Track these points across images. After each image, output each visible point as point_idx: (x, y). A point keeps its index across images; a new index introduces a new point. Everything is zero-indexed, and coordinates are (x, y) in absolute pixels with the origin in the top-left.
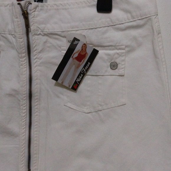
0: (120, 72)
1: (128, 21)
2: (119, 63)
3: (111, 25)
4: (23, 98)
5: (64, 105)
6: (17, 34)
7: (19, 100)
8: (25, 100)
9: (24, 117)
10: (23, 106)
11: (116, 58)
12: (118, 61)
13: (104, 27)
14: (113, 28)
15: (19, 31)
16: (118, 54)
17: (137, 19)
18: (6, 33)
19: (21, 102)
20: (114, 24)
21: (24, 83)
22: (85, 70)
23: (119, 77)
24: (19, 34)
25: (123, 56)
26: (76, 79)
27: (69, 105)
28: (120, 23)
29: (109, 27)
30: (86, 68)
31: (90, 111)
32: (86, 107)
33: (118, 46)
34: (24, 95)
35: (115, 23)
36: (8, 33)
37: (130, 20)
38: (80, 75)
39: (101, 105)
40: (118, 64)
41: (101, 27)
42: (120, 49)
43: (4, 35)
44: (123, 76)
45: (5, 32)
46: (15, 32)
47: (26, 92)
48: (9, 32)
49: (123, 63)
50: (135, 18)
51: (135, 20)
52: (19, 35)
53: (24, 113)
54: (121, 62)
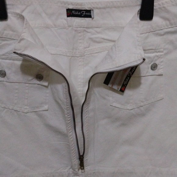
0: (160, 72)
1: (167, 27)
2: (159, 64)
3: (152, 31)
5: (111, 105)
9: (69, 123)
11: (156, 60)
12: (157, 62)
13: (146, 33)
14: (153, 33)
16: (157, 56)
17: (174, 26)
20: (154, 30)
22: (131, 73)
23: (157, 76)
25: (162, 57)
26: (124, 82)
27: (114, 104)
28: (160, 29)
29: (150, 33)
30: (132, 72)
31: (133, 108)
32: (129, 105)
33: (157, 49)
35: (156, 29)
37: (168, 26)
38: (126, 78)
39: (142, 102)
40: (157, 64)
41: (143, 33)
42: (159, 52)
44: (162, 75)
49: (162, 64)
50: (173, 25)
51: (173, 26)
54: (160, 63)
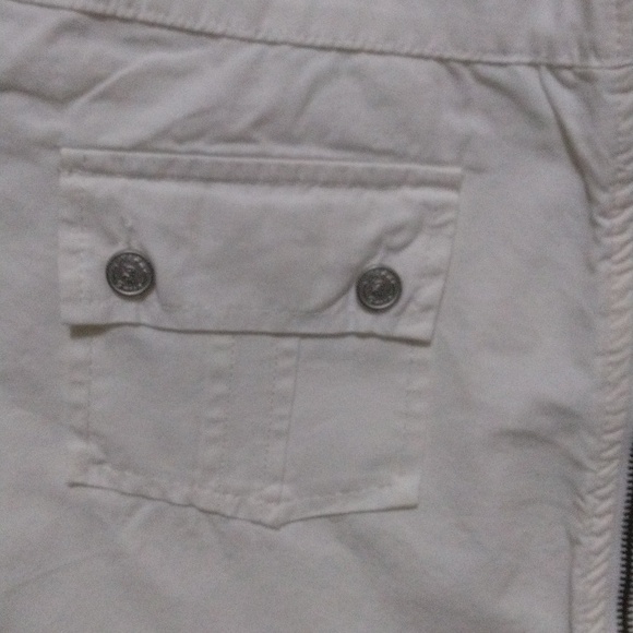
4: (602, 451)
6: (608, 63)
7: (578, 465)
8: (610, 460)
10: (596, 497)
15: (619, 42)
18: (513, 58)
19: (589, 475)
21: (618, 363)
24: (617, 62)
34: (611, 431)
36: (526, 59)
43: (499, 74)
45: (505, 52)
46: (591, 48)
47: (623, 415)
48: (536, 52)
52: (620, 67)
53: (599, 534)
